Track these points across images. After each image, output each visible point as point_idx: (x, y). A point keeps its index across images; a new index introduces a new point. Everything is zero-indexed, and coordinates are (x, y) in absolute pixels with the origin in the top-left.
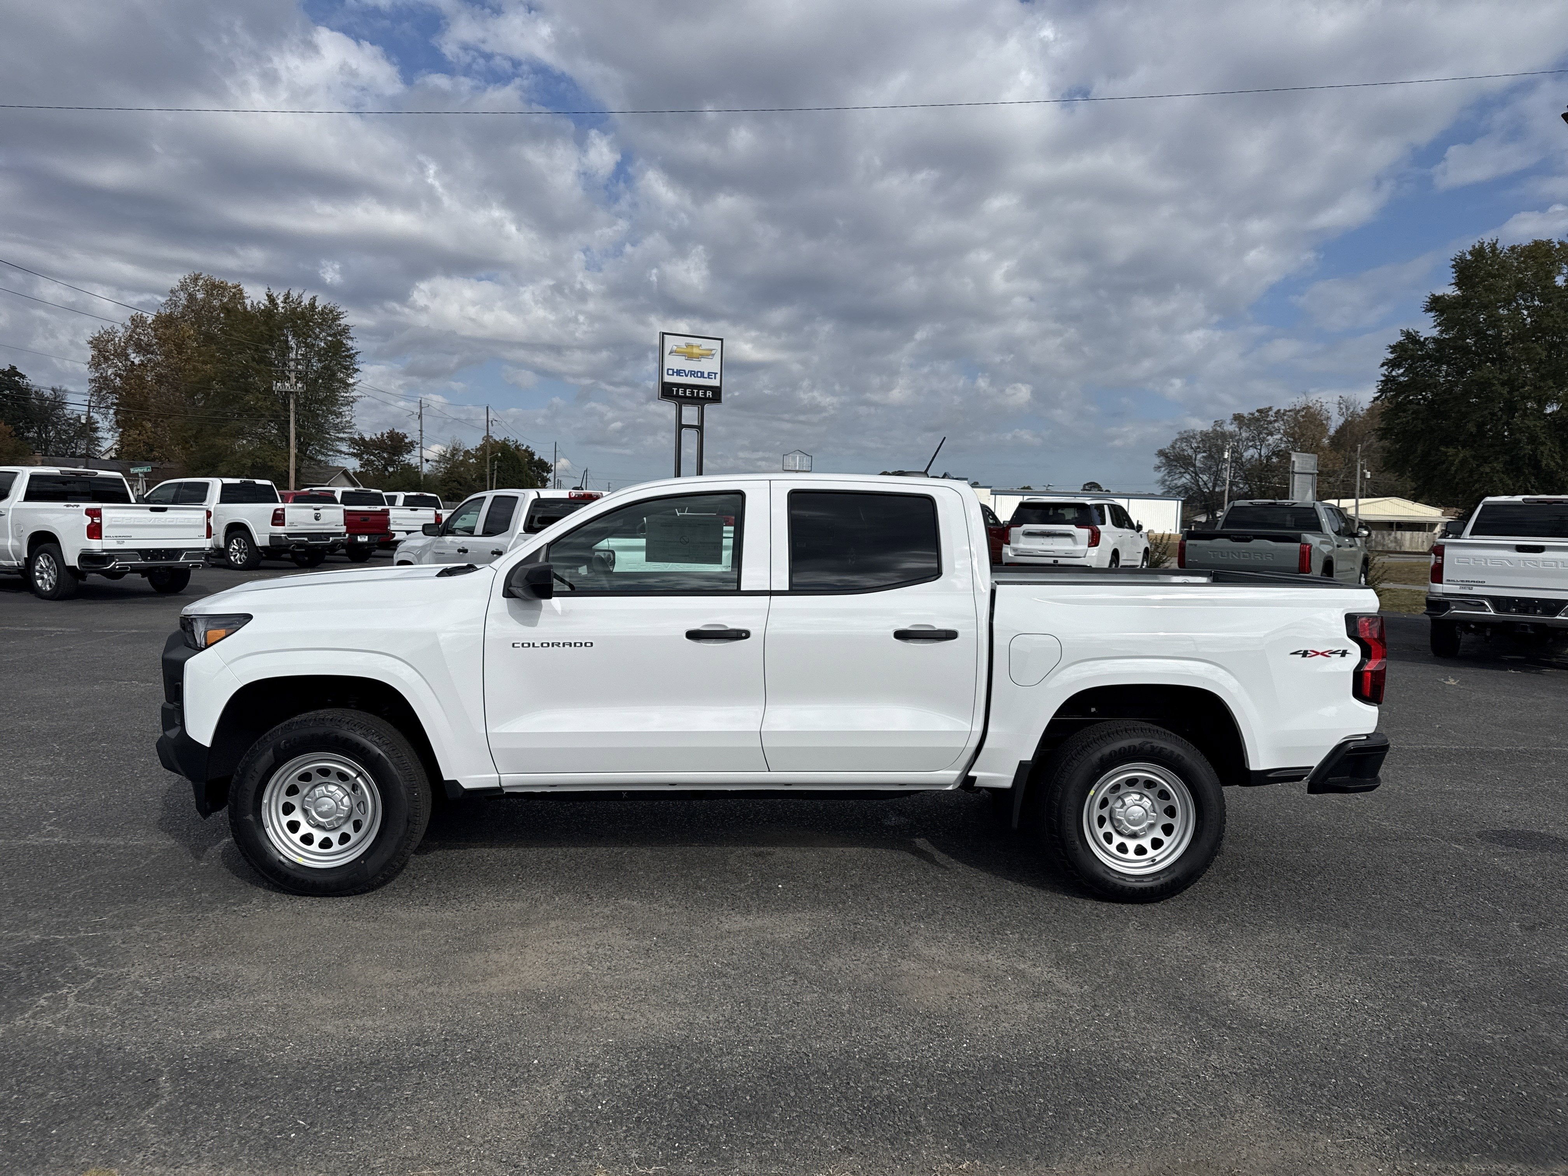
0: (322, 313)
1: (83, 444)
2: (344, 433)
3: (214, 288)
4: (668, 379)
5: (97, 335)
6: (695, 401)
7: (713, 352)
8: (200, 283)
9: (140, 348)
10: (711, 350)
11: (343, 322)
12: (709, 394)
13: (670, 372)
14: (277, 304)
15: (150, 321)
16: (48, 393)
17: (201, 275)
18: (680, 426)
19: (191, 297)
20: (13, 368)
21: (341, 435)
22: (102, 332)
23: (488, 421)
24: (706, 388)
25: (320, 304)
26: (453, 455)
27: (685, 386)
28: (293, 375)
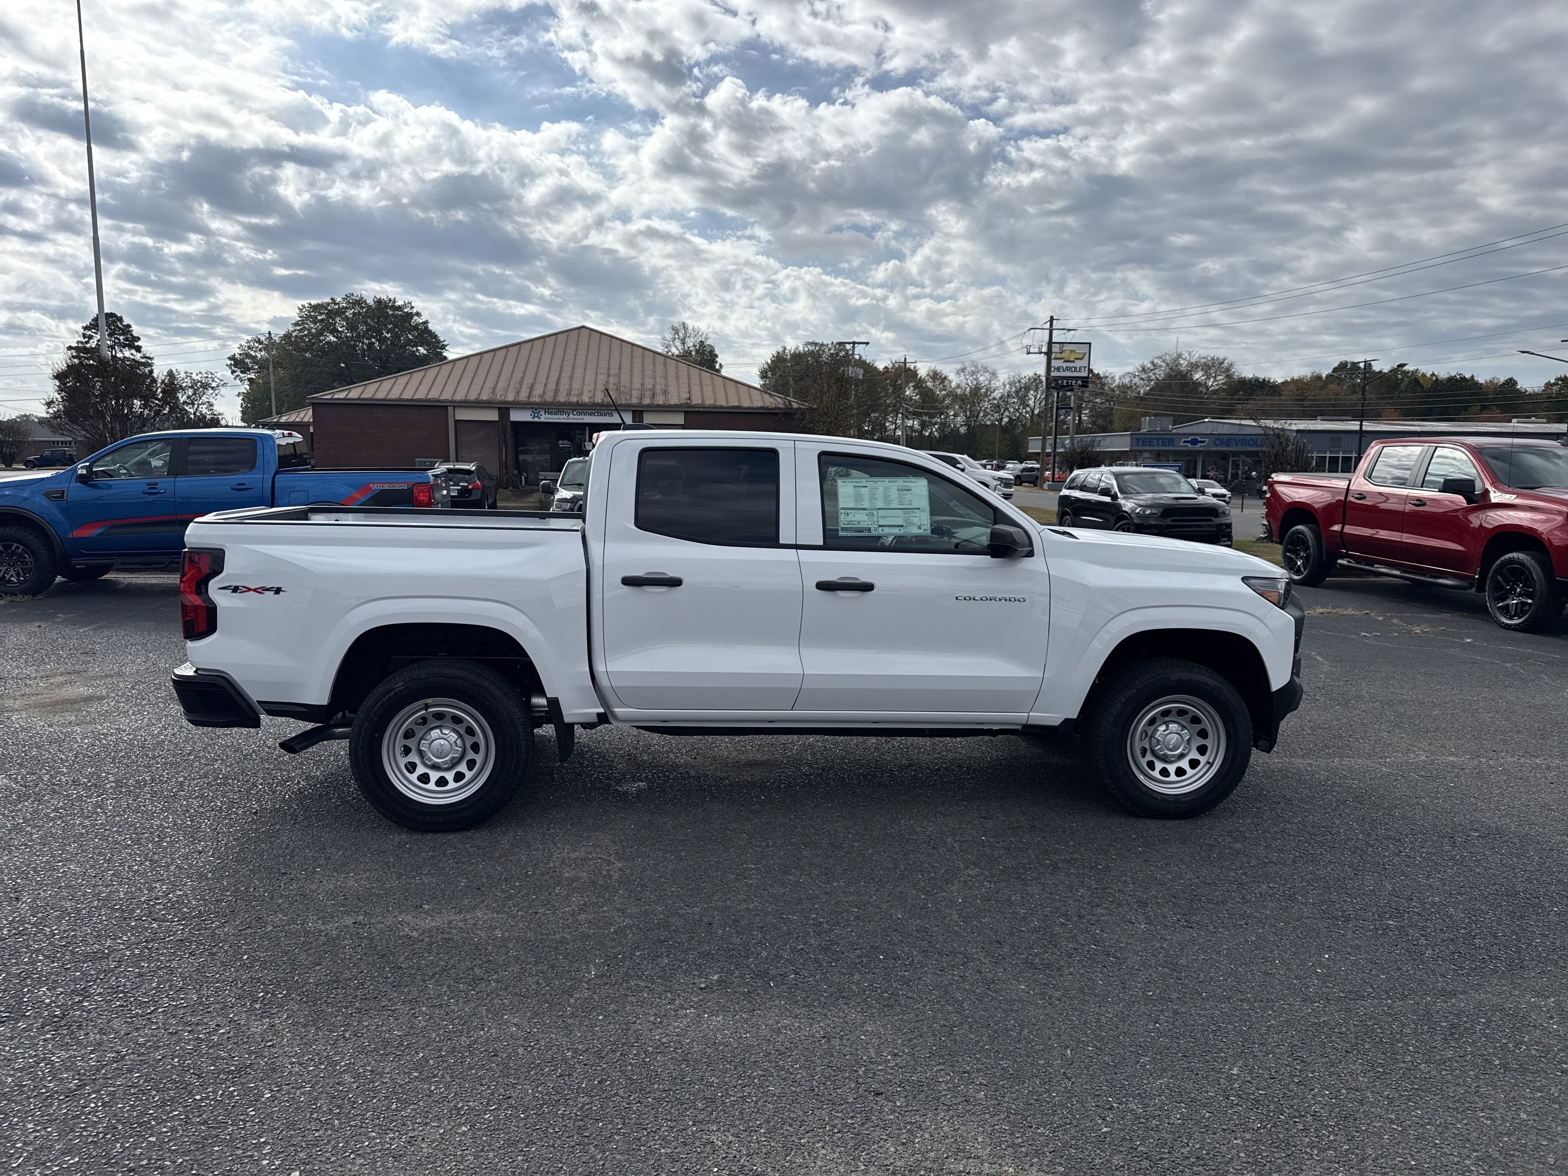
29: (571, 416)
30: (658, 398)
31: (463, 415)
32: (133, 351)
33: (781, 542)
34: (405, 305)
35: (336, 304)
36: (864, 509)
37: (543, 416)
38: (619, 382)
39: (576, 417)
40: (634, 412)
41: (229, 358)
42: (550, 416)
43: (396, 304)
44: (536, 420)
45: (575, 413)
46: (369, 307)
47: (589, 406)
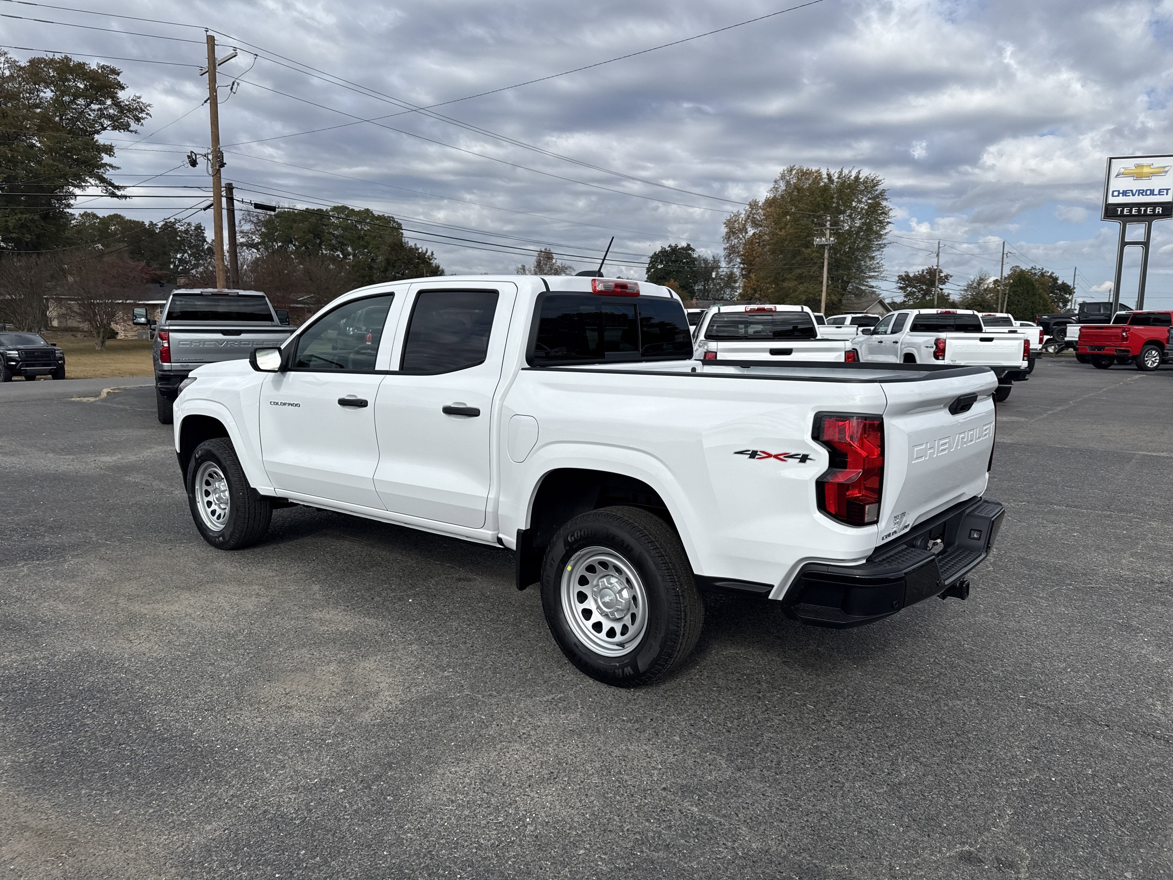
0: (865, 182)
1: (728, 291)
2: (875, 272)
3: (804, 174)
4: (1112, 200)
5: (729, 218)
6: (1141, 218)
7: (1166, 169)
8: (794, 172)
9: (755, 224)
10: (1165, 167)
11: (880, 188)
12: (1159, 210)
13: (1116, 194)
14: (833, 180)
15: (760, 204)
16: (710, 258)
17: (794, 166)
18: (1123, 244)
19: (788, 183)
20: (689, 245)
21: (873, 274)
22: (732, 215)
23: (1003, 254)
24: (1154, 205)
25: (863, 176)
26: (979, 284)
27: (1131, 205)
28: (828, 232)
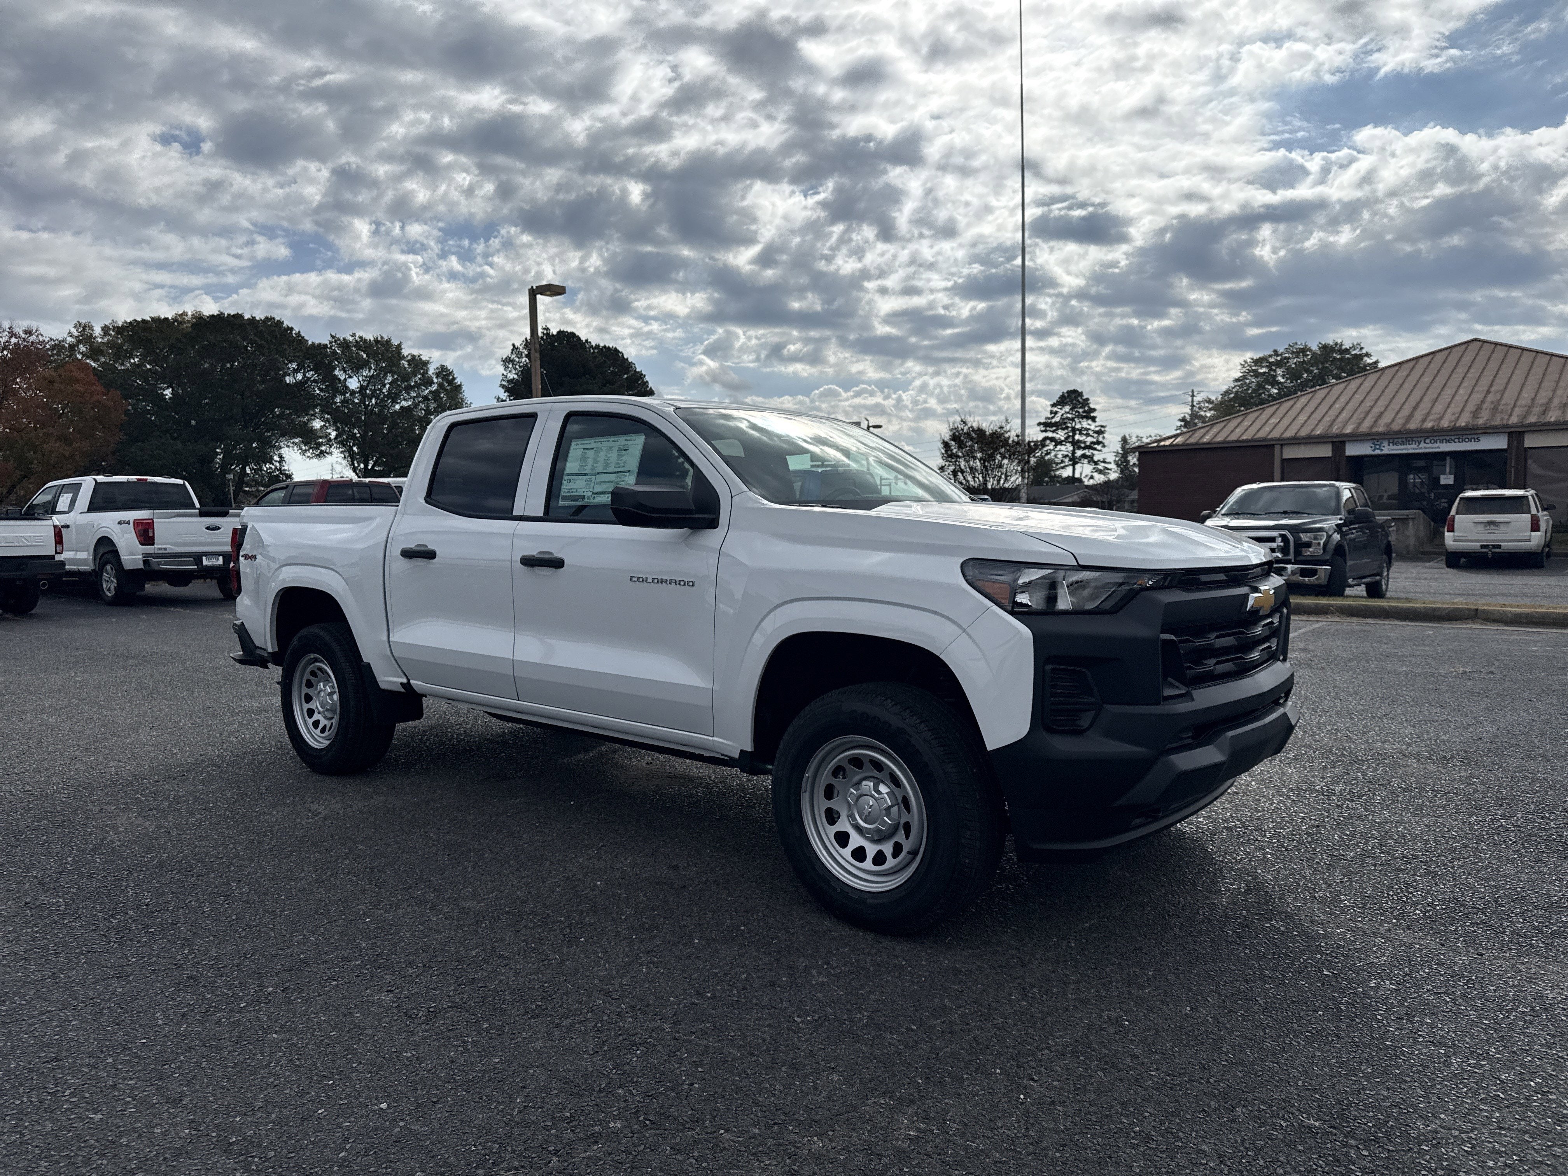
29: (1422, 445)
30: (1550, 414)
31: (1291, 453)
32: (1090, 422)
33: (514, 513)
34: (1354, 347)
35: (1278, 355)
36: (585, 474)
37: (1387, 447)
38: (1499, 401)
39: (1430, 445)
40: (1510, 434)
41: (1180, 420)
42: (1395, 447)
43: (1343, 347)
44: (1378, 452)
45: (1427, 441)
46: (1314, 353)
47: (1451, 430)
